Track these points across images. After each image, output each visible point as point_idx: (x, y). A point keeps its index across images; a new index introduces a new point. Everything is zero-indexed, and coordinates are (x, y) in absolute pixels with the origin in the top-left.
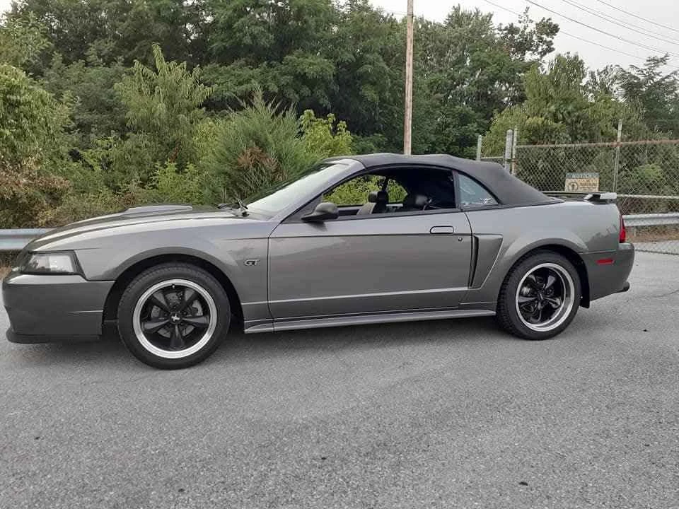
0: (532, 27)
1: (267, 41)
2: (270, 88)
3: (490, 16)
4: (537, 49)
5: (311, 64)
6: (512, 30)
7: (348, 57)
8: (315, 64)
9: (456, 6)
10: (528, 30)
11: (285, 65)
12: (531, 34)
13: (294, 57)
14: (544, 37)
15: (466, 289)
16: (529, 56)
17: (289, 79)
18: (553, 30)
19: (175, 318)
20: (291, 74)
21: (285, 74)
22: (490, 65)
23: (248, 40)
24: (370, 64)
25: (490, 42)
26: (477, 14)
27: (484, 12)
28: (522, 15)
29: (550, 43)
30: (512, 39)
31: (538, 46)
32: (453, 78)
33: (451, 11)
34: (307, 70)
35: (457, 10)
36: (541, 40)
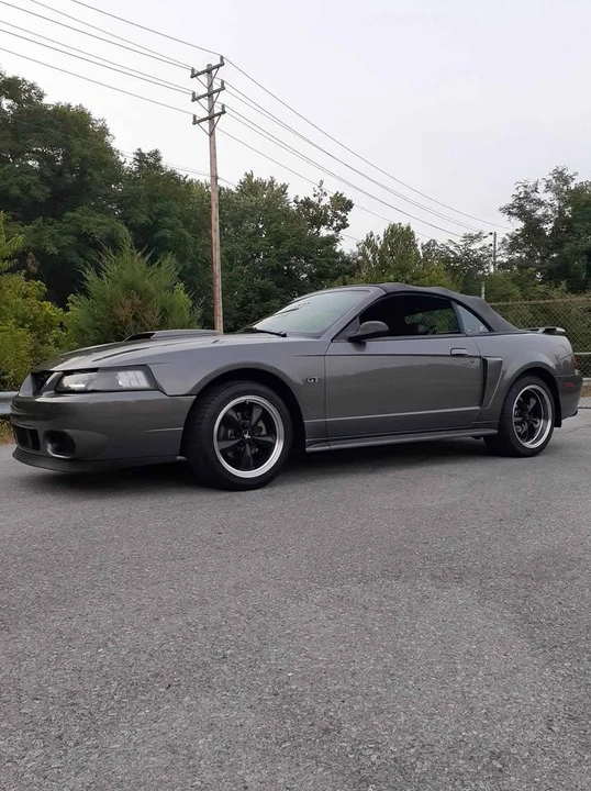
0: (326, 201)
1: (41, 193)
2: (48, 249)
3: (285, 187)
4: (332, 224)
5: (99, 224)
6: (307, 203)
7: (143, 219)
8: (104, 224)
9: (249, 172)
10: (322, 204)
11: (65, 223)
12: (326, 207)
13: (77, 215)
14: (339, 212)
15: (477, 408)
16: (324, 232)
17: (70, 239)
18: (348, 206)
19: (247, 436)
20: (73, 235)
21: (66, 234)
22: (289, 238)
23: (16, 191)
24: (168, 228)
25: (286, 214)
26: (272, 183)
27: (279, 182)
28: (317, 188)
29: (344, 220)
30: (307, 214)
31: (332, 221)
32: (250, 249)
33: (242, 177)
34: (94, 231)
35: (249, 177)
36: (336, 215)
